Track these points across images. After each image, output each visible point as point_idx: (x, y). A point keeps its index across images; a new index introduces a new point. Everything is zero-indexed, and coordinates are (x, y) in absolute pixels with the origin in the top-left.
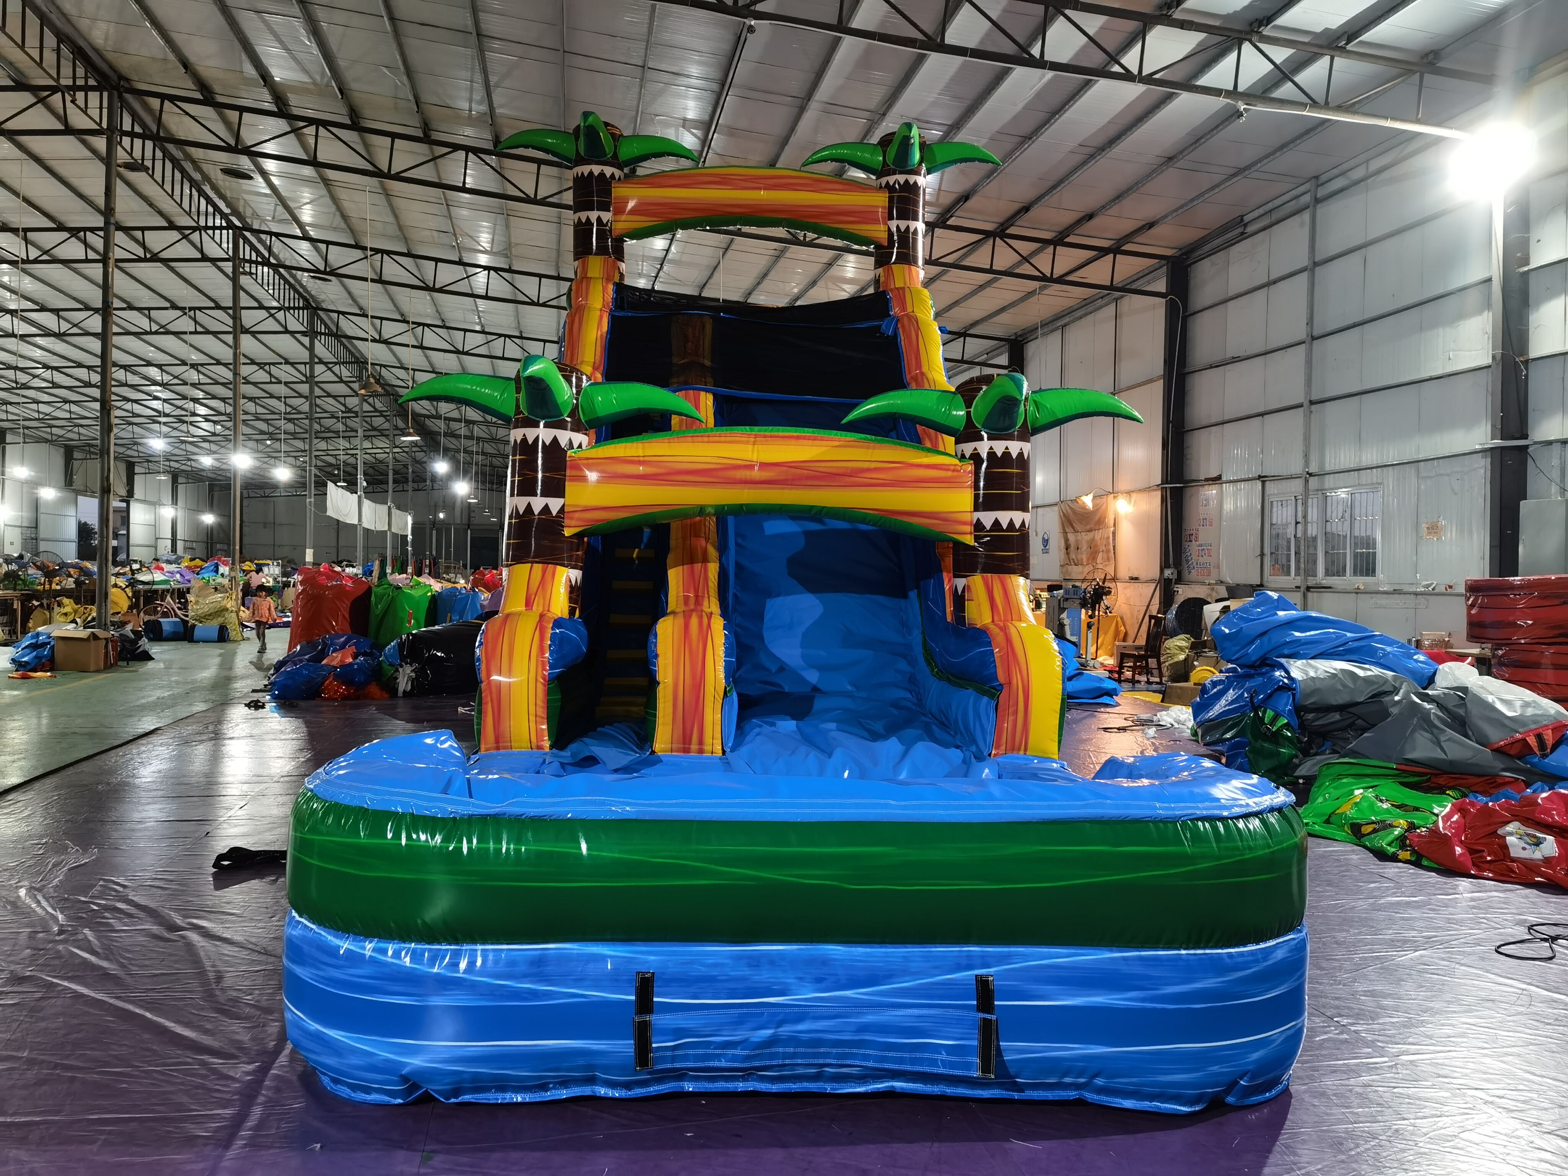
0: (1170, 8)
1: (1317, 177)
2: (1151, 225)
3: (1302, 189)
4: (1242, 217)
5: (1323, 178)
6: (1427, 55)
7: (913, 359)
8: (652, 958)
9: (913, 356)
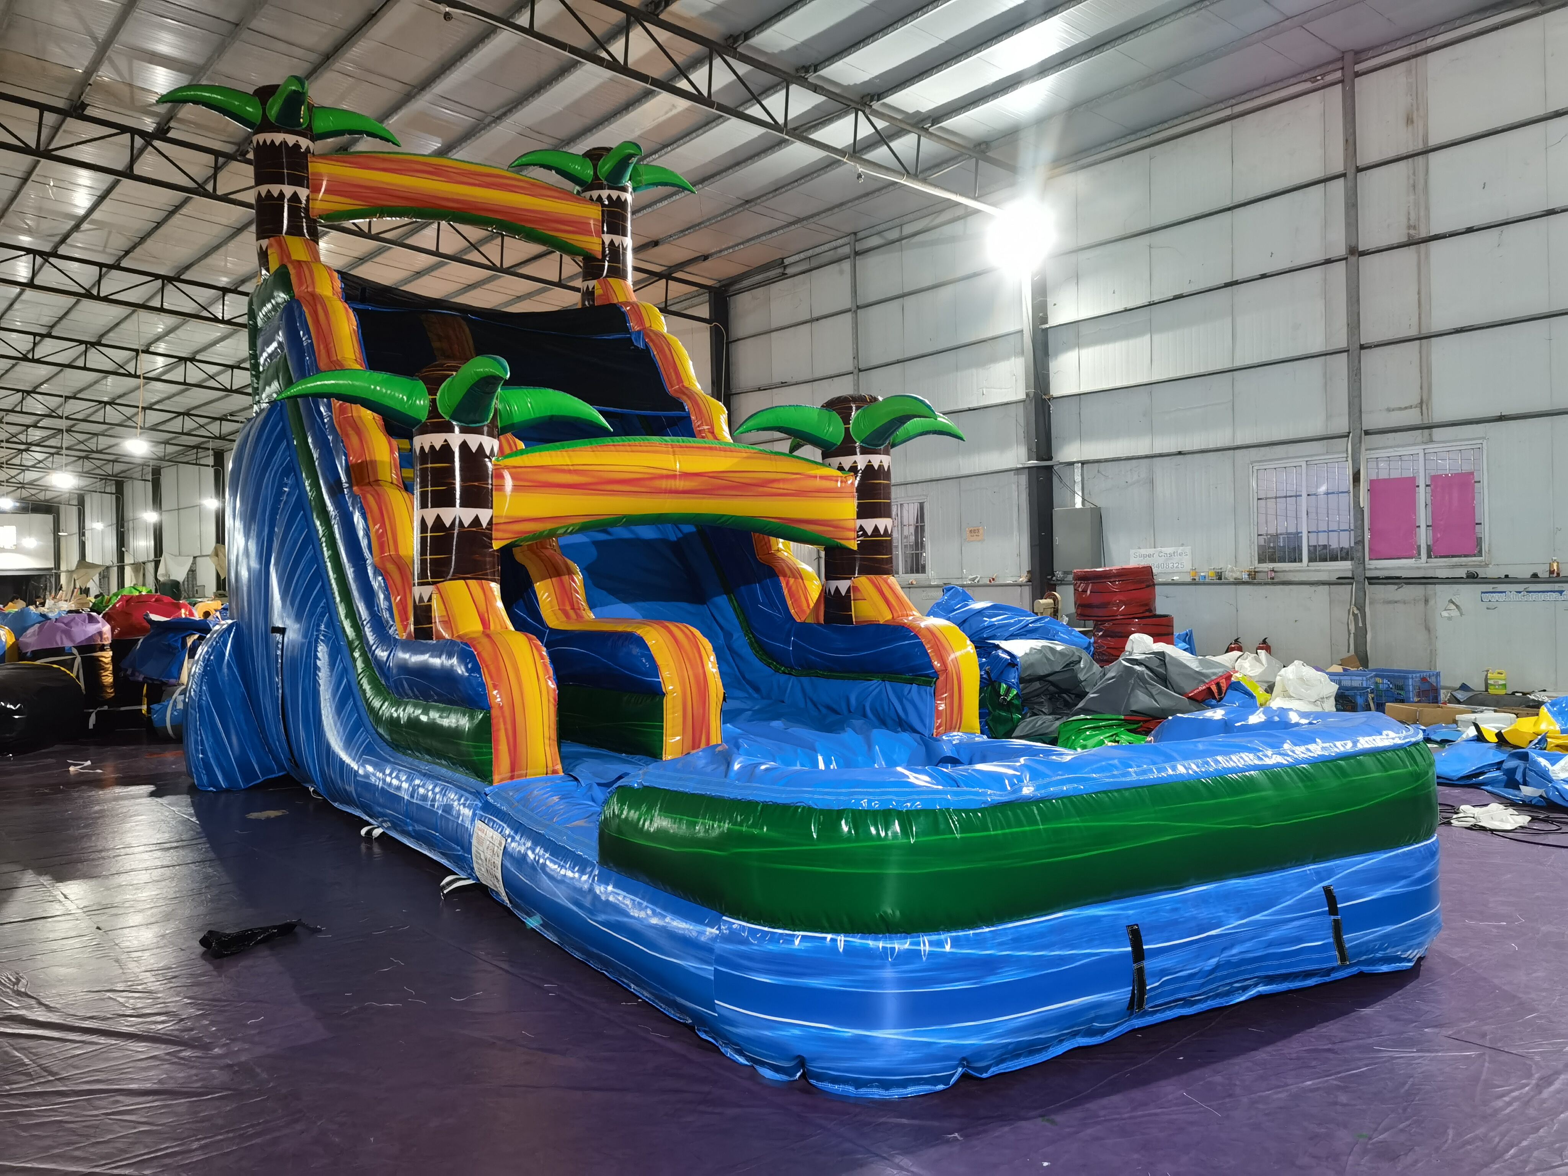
0: (807, 72)
1: (855, 234)
2: (706, 258)
3: (840, 242)
4: (783, 259)
5: (860, 235)
6: (980, 144)
7: (673, 374)
8: (1131, 912)
9: (671, 370)
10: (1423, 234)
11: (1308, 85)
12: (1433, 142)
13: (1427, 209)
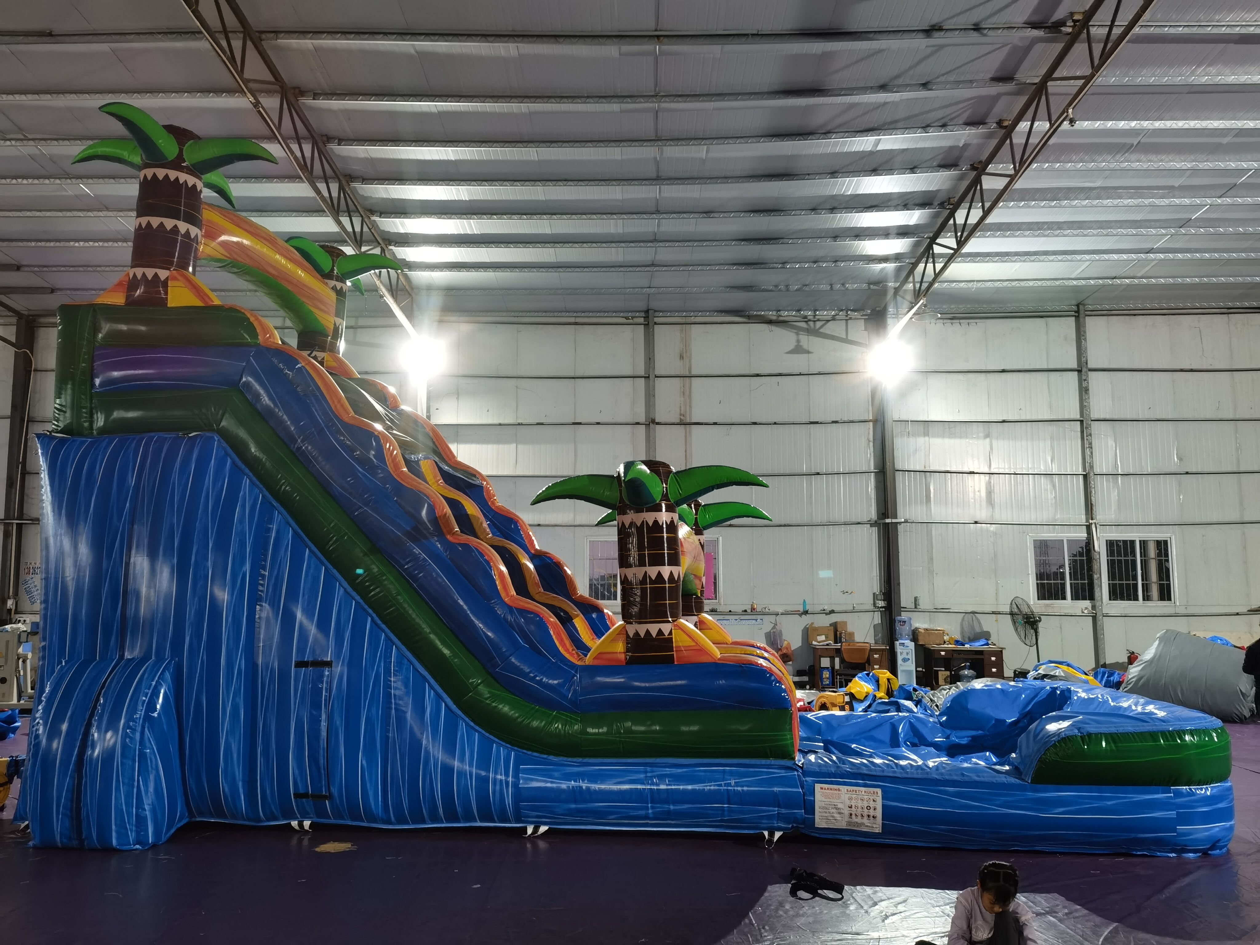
10: (688, 421)
11: (624, 321)
12: (694, 372)
13: (690, 406)
